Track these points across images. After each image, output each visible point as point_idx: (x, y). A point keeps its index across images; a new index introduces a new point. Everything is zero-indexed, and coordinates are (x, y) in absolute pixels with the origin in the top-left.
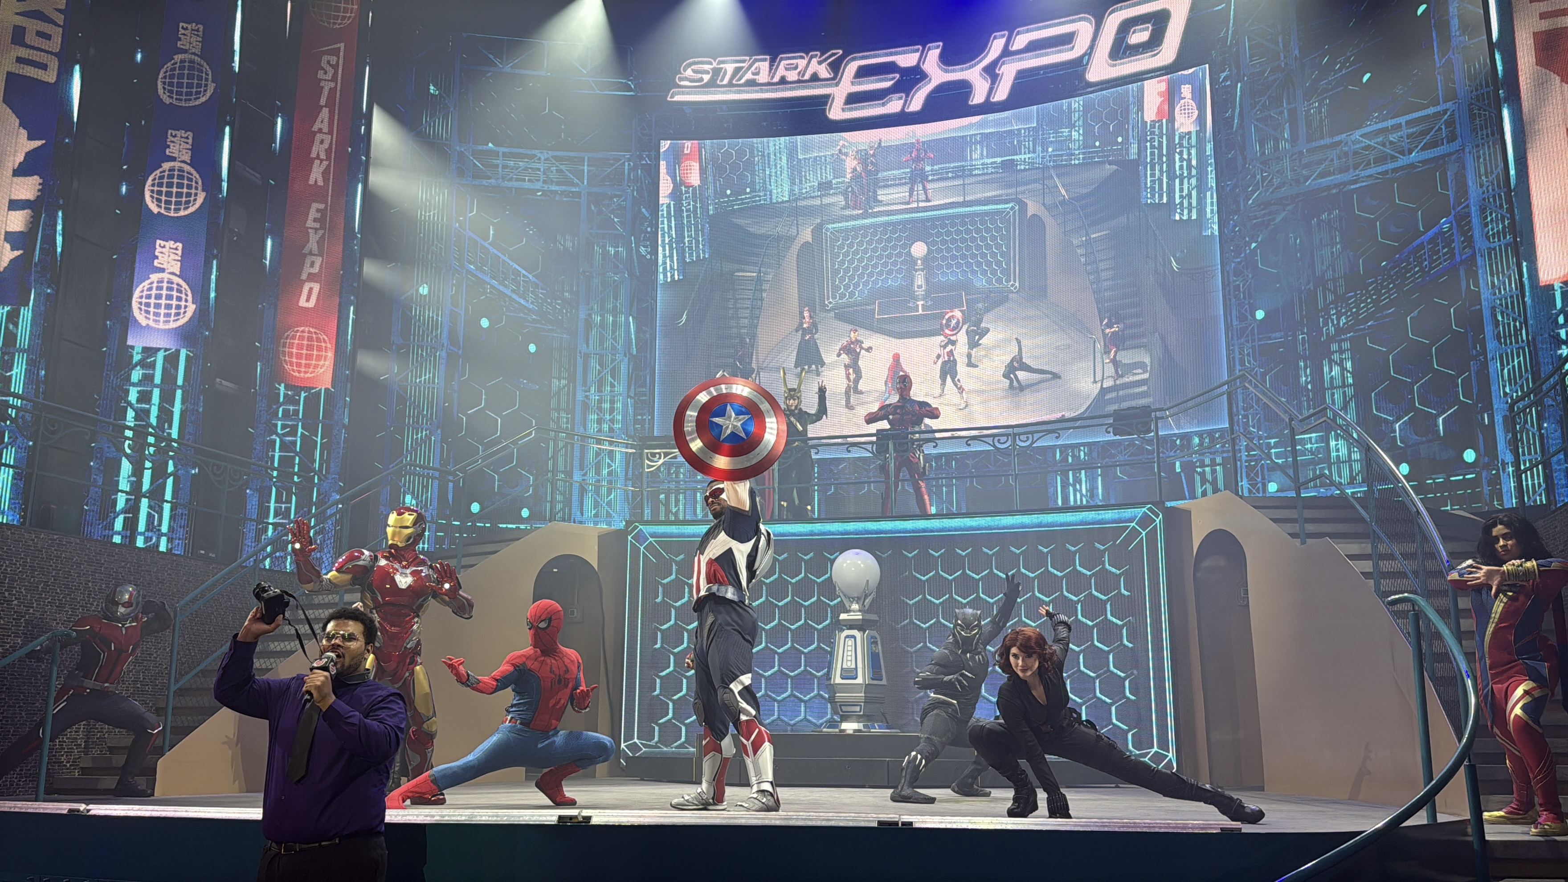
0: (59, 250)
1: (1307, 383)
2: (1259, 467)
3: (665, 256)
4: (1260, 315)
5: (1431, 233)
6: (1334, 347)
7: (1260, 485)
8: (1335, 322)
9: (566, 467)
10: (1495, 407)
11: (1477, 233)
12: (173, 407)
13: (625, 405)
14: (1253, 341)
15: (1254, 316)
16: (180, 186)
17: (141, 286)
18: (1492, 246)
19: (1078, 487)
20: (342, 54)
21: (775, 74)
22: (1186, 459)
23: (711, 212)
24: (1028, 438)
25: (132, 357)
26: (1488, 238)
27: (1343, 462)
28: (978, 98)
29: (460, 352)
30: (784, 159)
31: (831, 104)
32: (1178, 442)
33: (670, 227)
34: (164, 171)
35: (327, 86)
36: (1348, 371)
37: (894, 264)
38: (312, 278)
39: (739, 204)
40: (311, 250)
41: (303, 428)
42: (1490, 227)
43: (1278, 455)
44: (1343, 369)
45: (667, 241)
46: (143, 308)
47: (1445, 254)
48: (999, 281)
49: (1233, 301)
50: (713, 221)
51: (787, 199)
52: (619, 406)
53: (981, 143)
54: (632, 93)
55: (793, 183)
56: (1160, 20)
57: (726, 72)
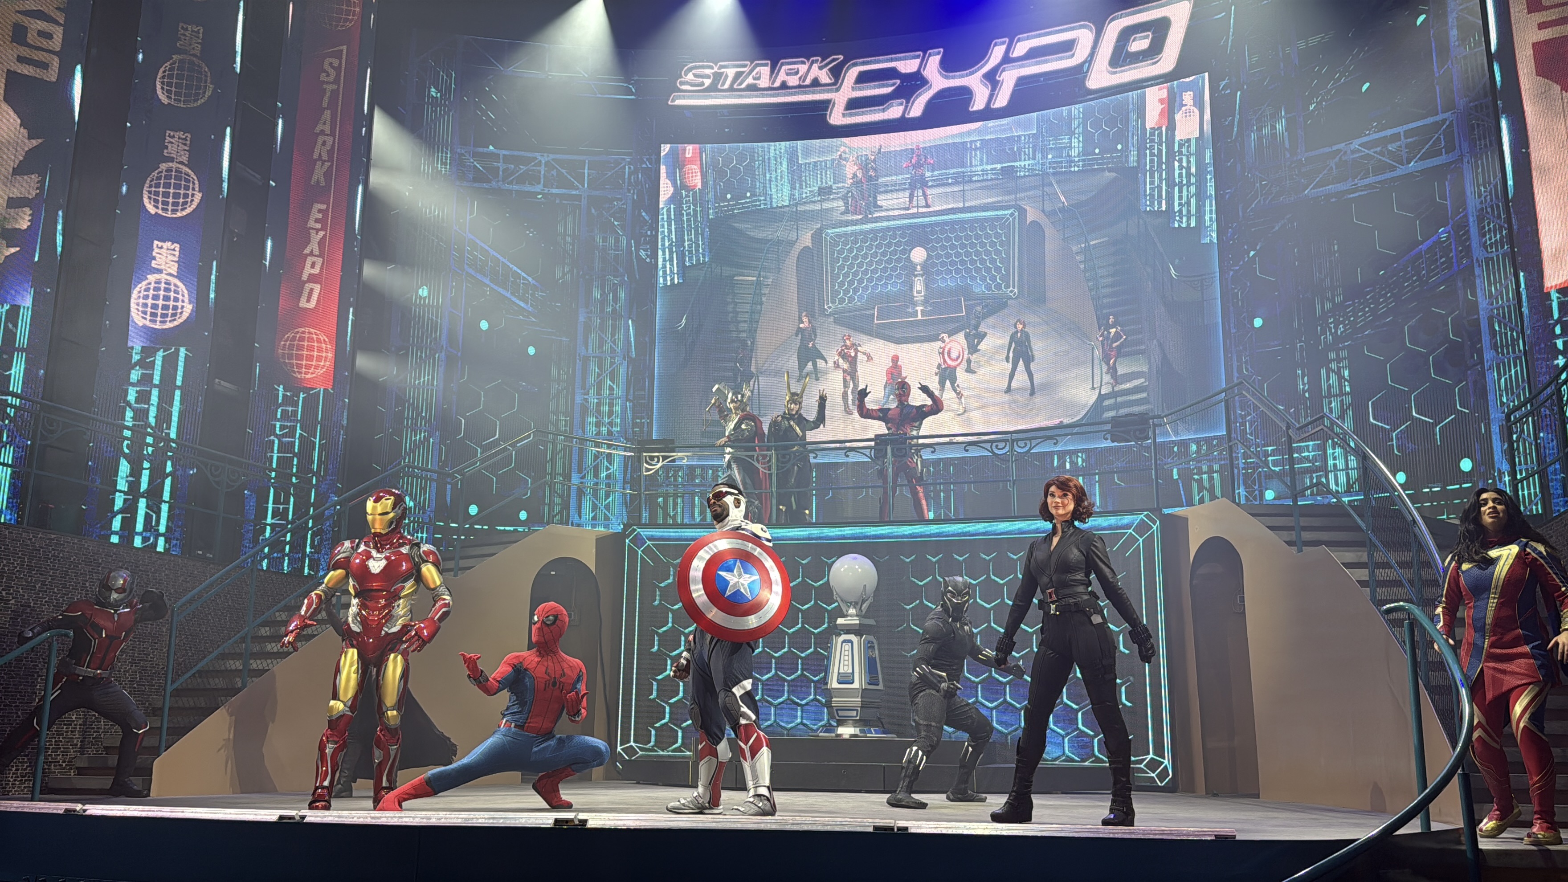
0: (59, 249)
1: (1304, 391)
2: (1256, 475)
3: (664, 260)
4: (1258, 323)
5: (1430, 242)
6: (1333, 355)
7: (1257, 492)
8: (1333, 331)
9: (564, 470)
10: (1492, 417)
11: (1475, 242)
12: (171, 406)
13: (624, 409)
14: (1251, 349)
15: (1252, 323)
16: (178, 186)
17: (139, 287)
18: (1490, 255)
20: (344, 57)
21: (775, 78)
22: (1184, 465)
23: (711, 216)
24: (1025, 444)
25: (131, 356)
26: (1486, 249)
27: (1340, 470)
29: (460, 354)
30: (785, 163)
31: (831, 111)
32: (1176, 449)
33: (670, 231)
34: (162, 172)
35: (329, 88)
36: (1346, 380)
37: (894, 269)
38: (312, 279)
39: (739, 209)
40: (312, 251)
41: (301, 429)
42: (1488, 236)
43: (1275, 463)
44: (1341, 378)
45: (667, 244)
46: (140, 308)
47: (1443, 264)
48: (998, 287)
49: (1231, 308)
50: (713, 225)
51: (786, 203)
52: (618, 409)
53: (981, 149)
54: (633, 97)
55: (793, 188)
56: (1160, 28)
57: (727, 76)
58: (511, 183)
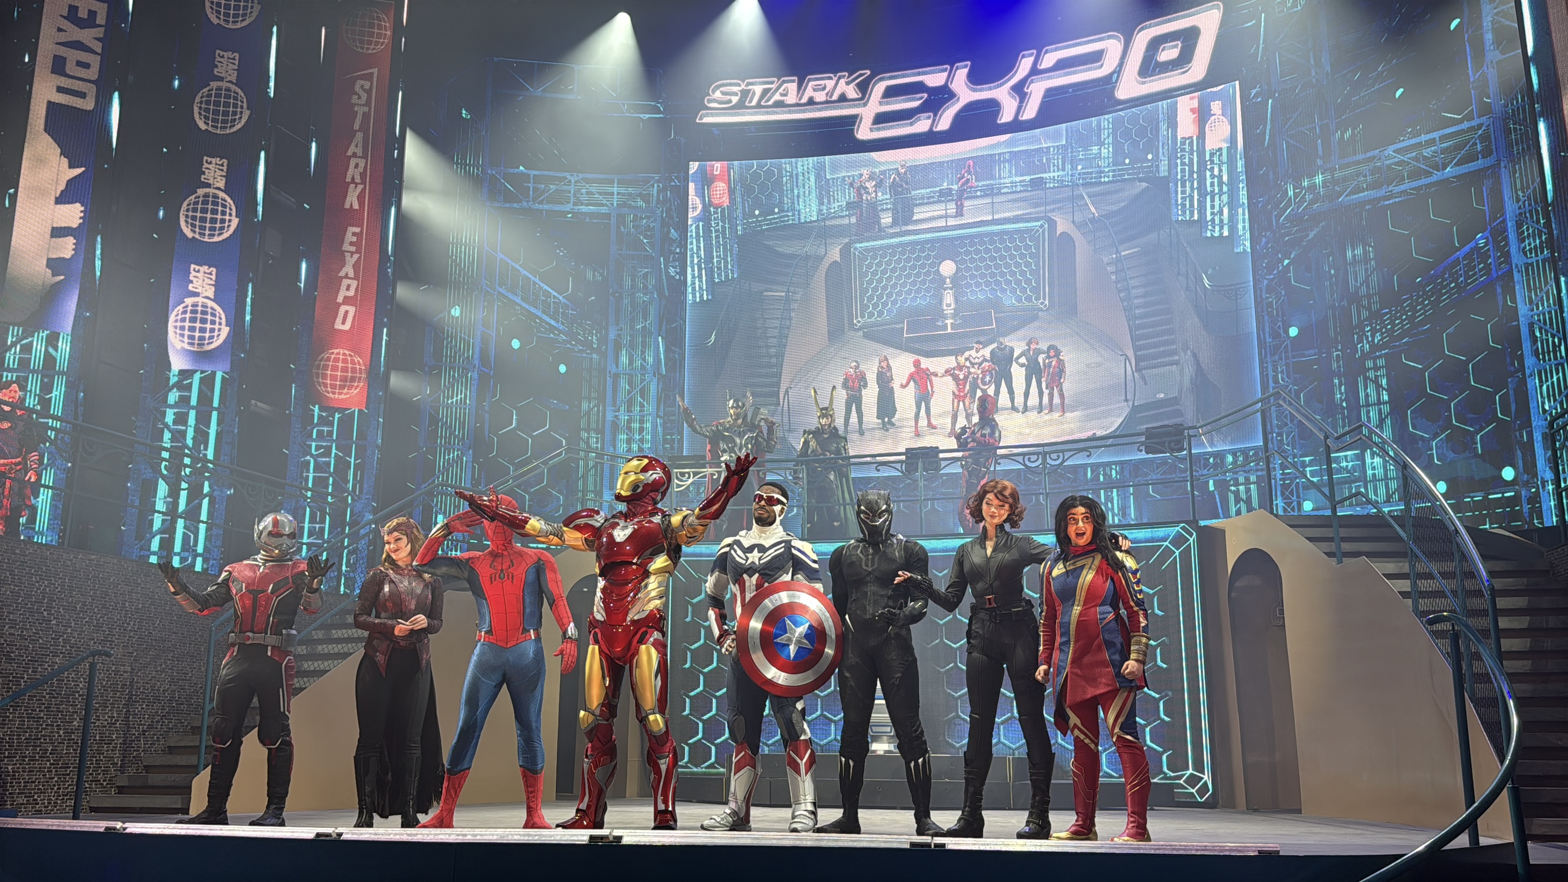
0: (98, 274)
1: (1342, 401)
2: (1293, 486)
3: (693, 277)
4: (1293, 332)
5: (1467, 248)
6: (1370, 364)
7: (1295, 503)
8: (1370, 339)
9: (595, 486)
10: (1534, 424)
11: (1514, 249)
12: (208, 427)
13: (655, 426)
14: (1287, 358)
15: (1287, 332)
16: (214, 212)
17: (176, 310)
18: (1530, 261)
19: (1110, 505)
20: (375, 79)
21: (803, 94)
22: (1220, 477)
23: (739, 233)
24: (1058, 456)
25: (169, 379)
26: (1525, 254)
27: (1379, 480)
28: (1006, 117)
29: (492, 373)
30: (812, 179)
31: (859, 126)
32: (1211, 460)
33: (699, 248)
34: (199, 197)
35: (360, 111)
36: (1384, 389)
37: (924, 282)
38: (347, 301)
39: (767, 225)
40: (347, 274)
41: (336, 449)
42: (1527, 242)
43: (1313, 474)
44: (1379, 387)
45: (696, 261)
46: (178, 331)
47: (1480, 270)
48: (1028, 298)
49: (1266, 317)
50: (742, 241)
51: (815, 219)
52: (648, 425)
53: (1009, 161)
54: (661, 115)
55: (821, 203)
56: (1189, 37)
57: (754, 94)
58: (541, 203)
